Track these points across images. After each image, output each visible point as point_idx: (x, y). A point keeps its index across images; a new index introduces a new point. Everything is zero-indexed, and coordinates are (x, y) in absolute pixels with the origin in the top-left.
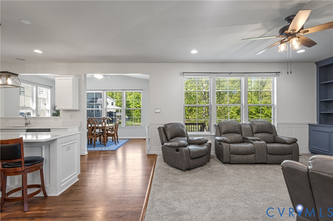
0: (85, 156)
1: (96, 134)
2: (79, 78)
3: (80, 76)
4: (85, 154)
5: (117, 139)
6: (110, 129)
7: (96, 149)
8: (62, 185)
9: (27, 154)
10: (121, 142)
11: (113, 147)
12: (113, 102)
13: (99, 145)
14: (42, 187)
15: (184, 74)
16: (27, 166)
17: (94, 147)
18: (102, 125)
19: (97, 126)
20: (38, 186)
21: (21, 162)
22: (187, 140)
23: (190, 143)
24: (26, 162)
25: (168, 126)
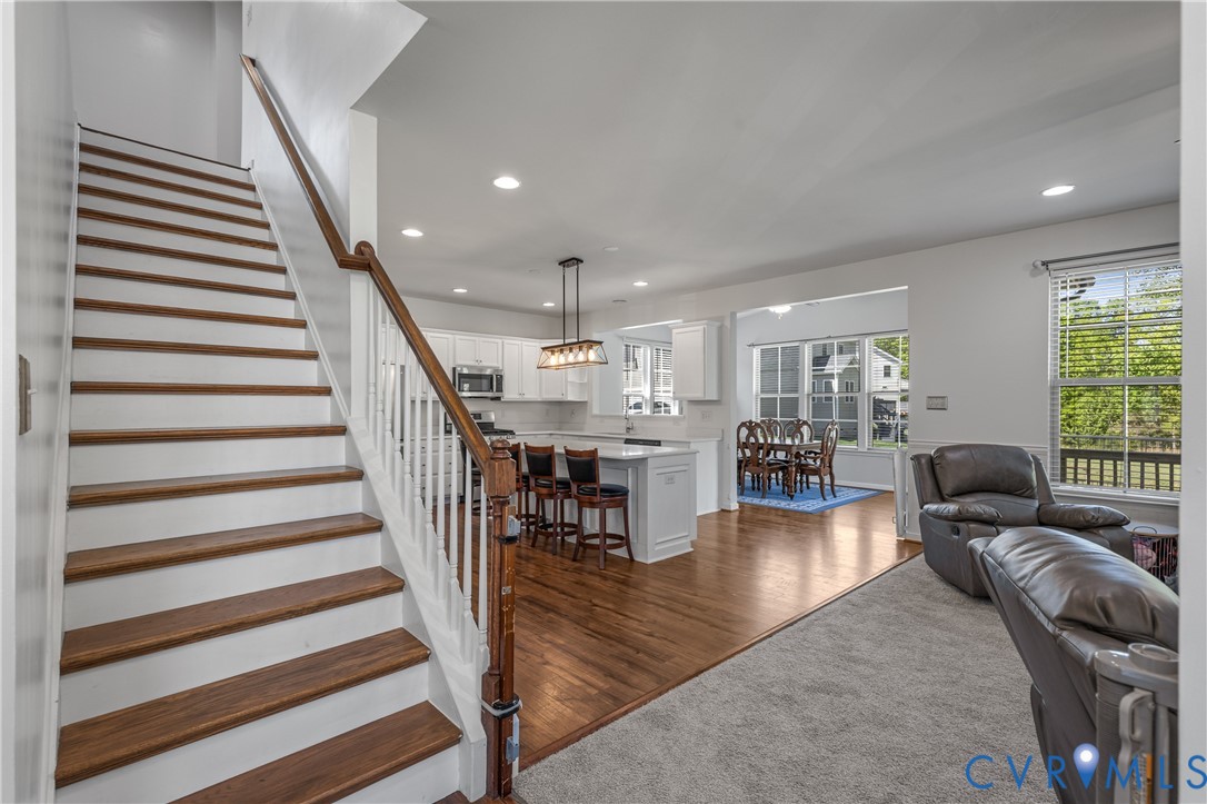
0: (730, 511)
1: (769, 464)
2: (718, 324)
3: (721, 319)
4: (732, 509)
5: (832, 485)
6: (813, 455)
7: (765, 502)
8: (657, 548)
9: (606, 478)
10: (843, 496)
11: (810, 505)
12: (889, 363)
13: (778, 494)
14: (624, 540)
15: (1051, 266)
16: (604, 497)
17: (763, 497)
18: (793, 439)
19: (769, 441)
20: (621, 538)
21: (595, 489)
22: (1038, 509)
23: (1044, 520)
24: (603, 490)
25: (950, 456)
